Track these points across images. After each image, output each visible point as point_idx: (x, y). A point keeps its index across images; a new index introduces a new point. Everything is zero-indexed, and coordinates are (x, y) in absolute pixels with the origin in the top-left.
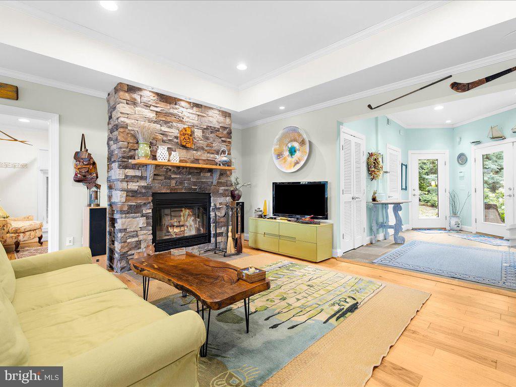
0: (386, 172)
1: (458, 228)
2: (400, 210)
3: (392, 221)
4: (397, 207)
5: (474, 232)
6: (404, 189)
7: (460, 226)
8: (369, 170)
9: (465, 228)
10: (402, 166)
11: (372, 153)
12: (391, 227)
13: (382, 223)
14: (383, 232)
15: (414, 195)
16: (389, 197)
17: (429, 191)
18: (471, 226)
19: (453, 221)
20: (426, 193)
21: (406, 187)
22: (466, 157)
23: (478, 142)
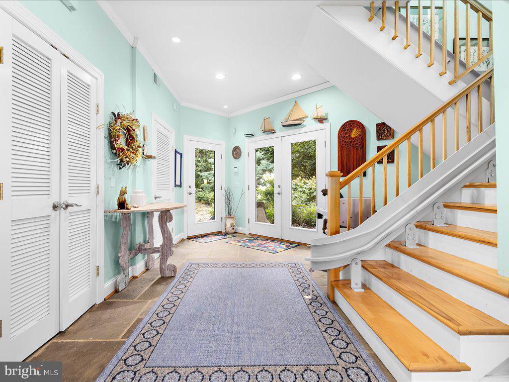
0: (150, 157)
1: (233, 231)
2: (170, 221)
3: (158, 241)
4: (165, 216)
5: (247, 233)
6: (178, 186)
7: (235, 228)
8: (112, 147)
9: (240, 229)
10: (176, 154)
11: (118, 114)
12: (155, 251)
13: (141, 245)
14: (144, 258)
15: (190, 194)
16: (156, 198)
17: (202, 188)
18: (245, 227)
19: (229, 222)
20: (201, 190)
21: (181, 182)
22: (240, 150)
23: (251, 135)
